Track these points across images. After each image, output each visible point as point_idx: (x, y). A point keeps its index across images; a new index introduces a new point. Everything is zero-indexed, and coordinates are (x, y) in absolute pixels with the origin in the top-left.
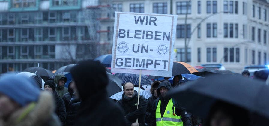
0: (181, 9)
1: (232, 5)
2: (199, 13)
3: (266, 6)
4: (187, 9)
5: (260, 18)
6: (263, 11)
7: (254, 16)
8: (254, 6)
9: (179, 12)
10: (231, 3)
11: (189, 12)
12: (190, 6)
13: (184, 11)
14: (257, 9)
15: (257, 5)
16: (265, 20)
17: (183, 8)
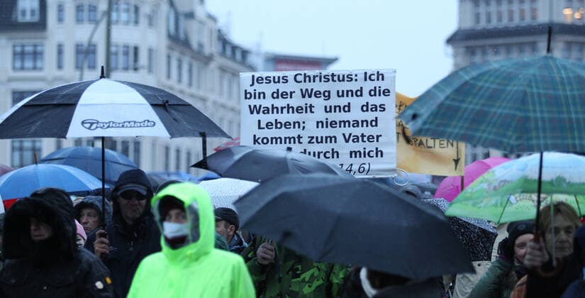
0: (23, 60)
1: (126, 53)
2: (60, 67)
3: (192, 57)
4: (35, 60)
5: (180, 81)
6: (185, 67)
7: (169, 76)
8: (169, 57)
9: (18, 64)
10: (125, 49)
11: (39, 64)
12: (41, 53)
13: (29, 64)
14: (174, 64)
15: (175, 55)
16: (190, 84)
17: (26, 57)
